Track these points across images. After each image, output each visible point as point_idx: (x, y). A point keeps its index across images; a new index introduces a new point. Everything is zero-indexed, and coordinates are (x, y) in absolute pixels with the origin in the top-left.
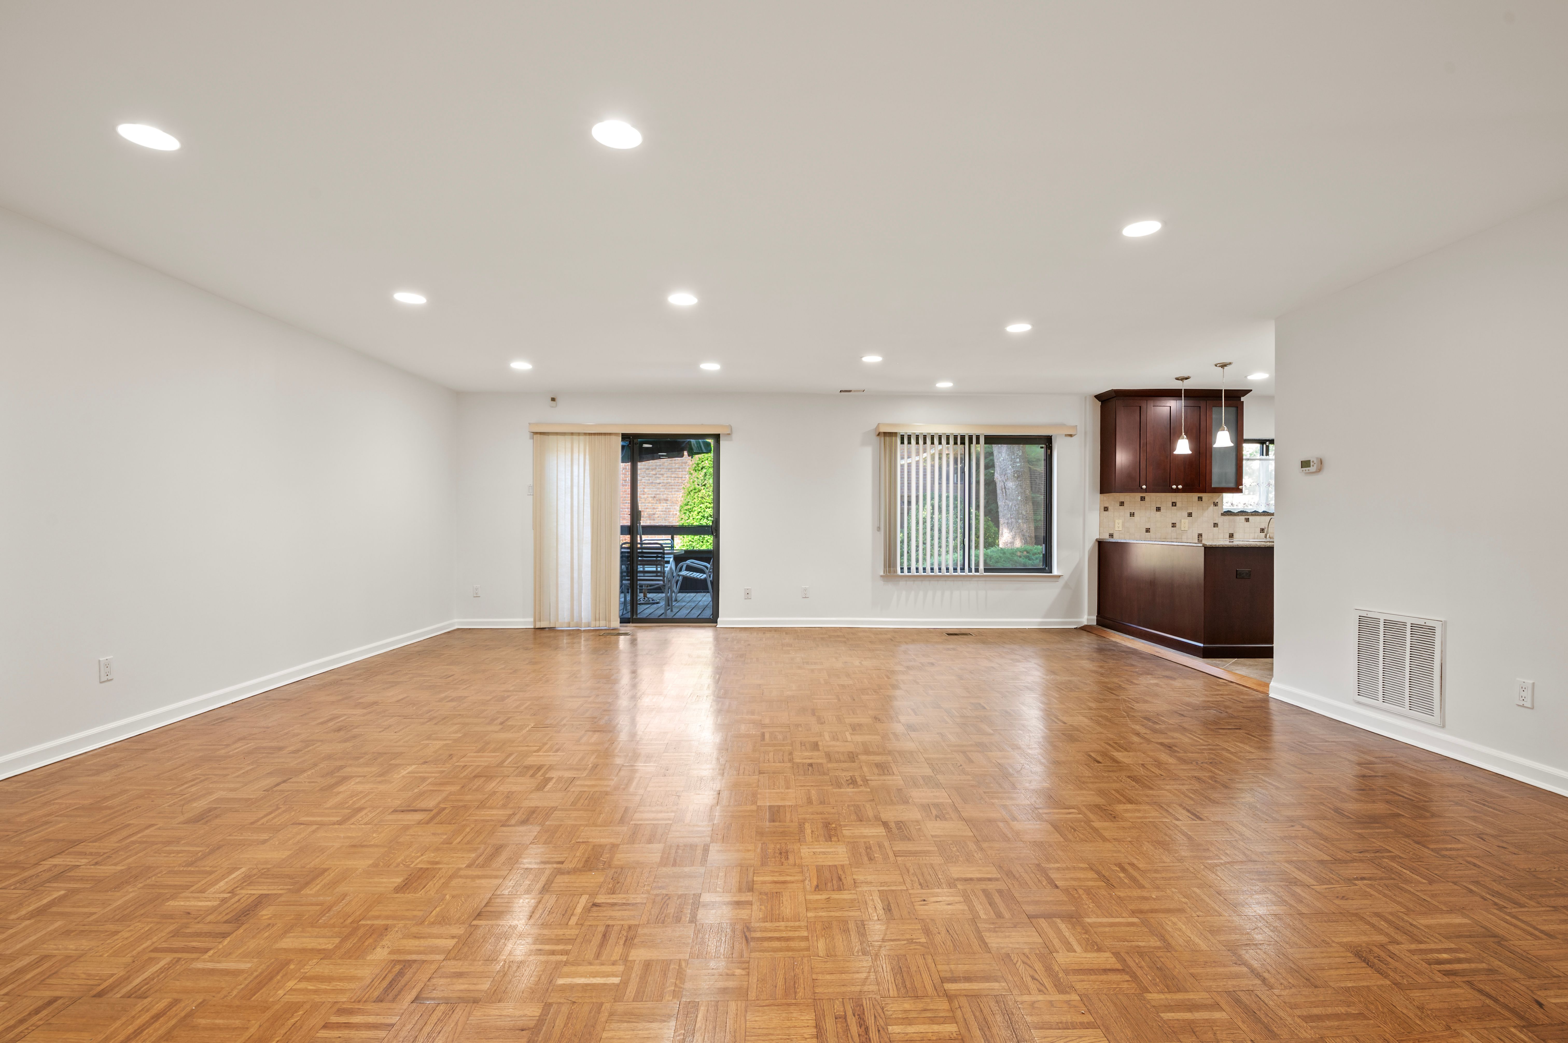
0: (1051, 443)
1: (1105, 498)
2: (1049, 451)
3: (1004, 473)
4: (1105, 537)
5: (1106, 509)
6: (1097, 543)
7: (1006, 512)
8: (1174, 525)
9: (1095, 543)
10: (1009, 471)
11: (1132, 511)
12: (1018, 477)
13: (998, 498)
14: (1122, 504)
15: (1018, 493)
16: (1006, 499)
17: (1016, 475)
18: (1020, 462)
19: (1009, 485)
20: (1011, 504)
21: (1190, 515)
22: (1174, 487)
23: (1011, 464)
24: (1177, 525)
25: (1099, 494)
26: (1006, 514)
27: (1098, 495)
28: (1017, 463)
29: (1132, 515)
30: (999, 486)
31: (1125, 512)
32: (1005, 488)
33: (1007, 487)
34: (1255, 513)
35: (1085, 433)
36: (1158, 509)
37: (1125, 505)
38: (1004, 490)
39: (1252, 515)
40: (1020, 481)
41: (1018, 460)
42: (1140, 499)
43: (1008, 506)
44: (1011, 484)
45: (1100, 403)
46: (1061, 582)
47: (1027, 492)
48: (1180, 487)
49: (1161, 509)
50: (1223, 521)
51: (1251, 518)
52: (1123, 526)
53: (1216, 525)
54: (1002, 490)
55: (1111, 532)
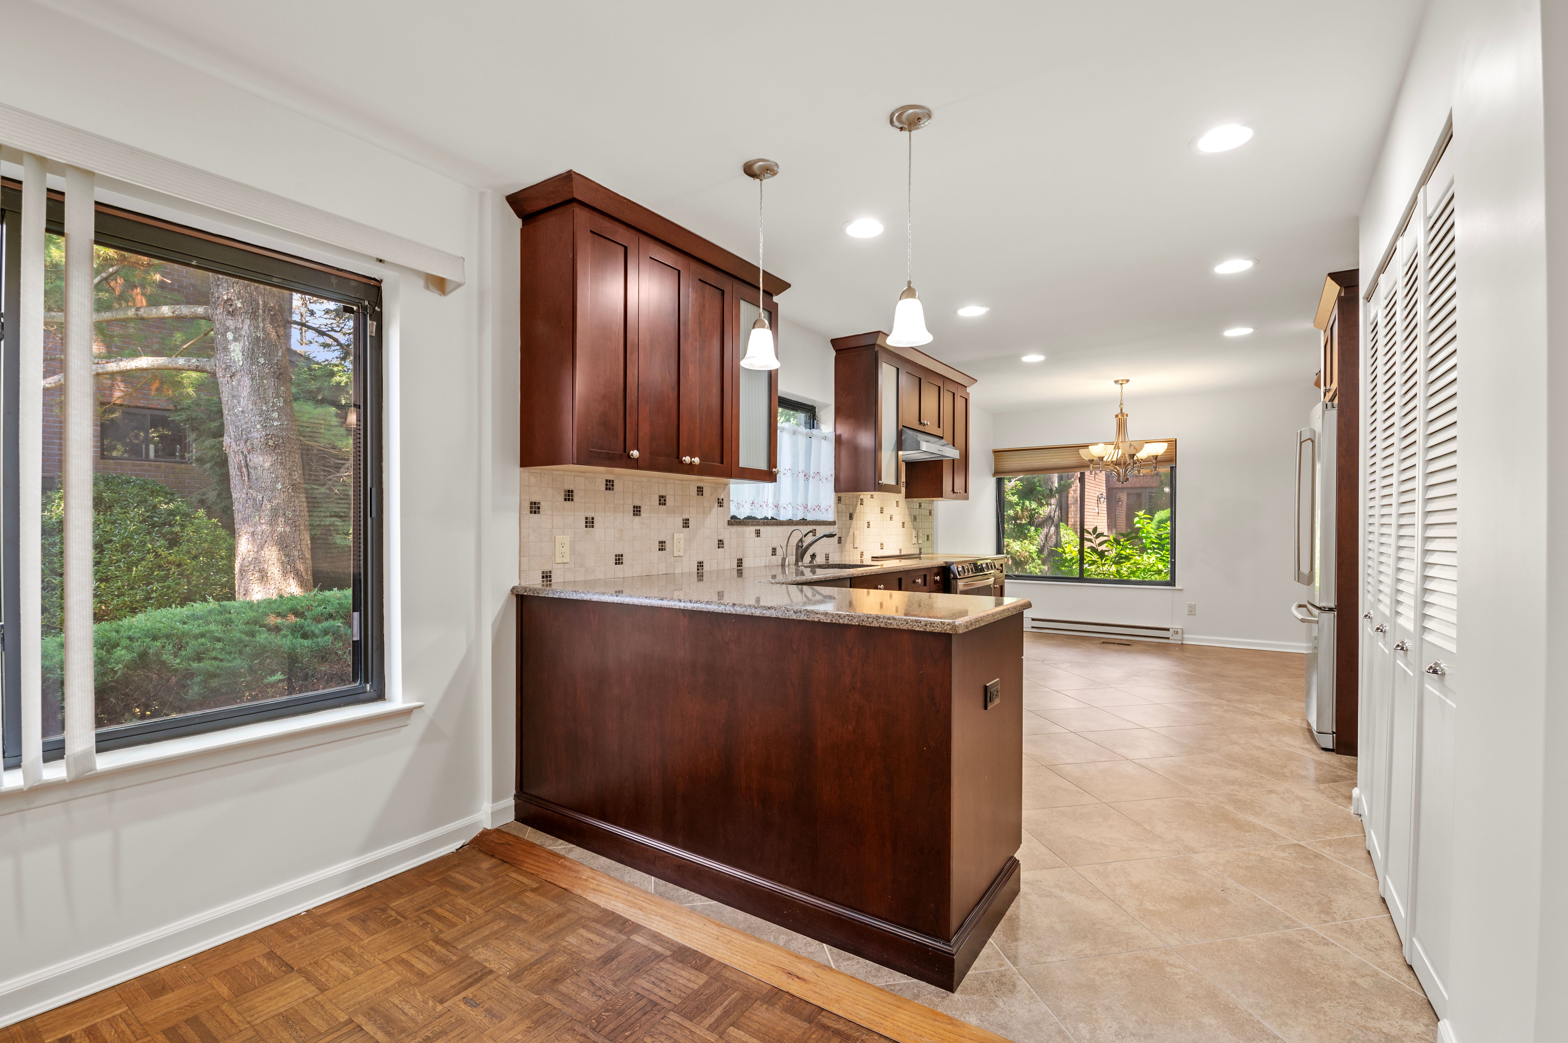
0: (379, 302)
1: (533, 479)
2: (371, 326)
3: (244, 437)
4: (534, 582)
5: (535, 508)
6: (514, 600)
7: (248, 511)
8: (662, 546)
9: (508, 600)
10: (256, 434)
11: (590, 515)
12: (276, 446)
13: (232, 486)
14: (569, 496)
15: (277, 477)
16: (250, 488)
17: (271, 443)
18: (279, 419)
19: (256, 460)
20: (260, 497)
21: (686, 523)
22: (687, 459)
23: (260, 422)
24: (668, 546)
25: (518, 469)
26: (250, 516)
27: (516, 470)
28: (274, 419)
29: (590, 523)
30: (234, 461)
31: (575, 515)
32: (247, 466)
33: (251, 464)
34: (773, 522)
35: (481, 295)
36: (637, 511)
37: (575, 498)
38: (244, 470)
39: (764, 524)
40: (281, 454)
41: (275, 415)
42: (604, 487)
43: (255, 500)
44: (262, 461)
45: (518, 222)
46: (417, 726)
47: (296, 476)
48: (697, 460)
49: (642, 509)
50: (730, 534)
51: (763, 529)
52: (573, 550)
53: (721, 544)
54: (240, 468)
55: (547, 568)
